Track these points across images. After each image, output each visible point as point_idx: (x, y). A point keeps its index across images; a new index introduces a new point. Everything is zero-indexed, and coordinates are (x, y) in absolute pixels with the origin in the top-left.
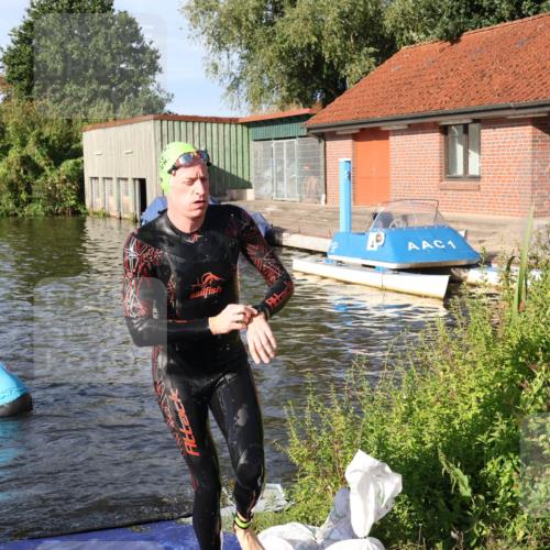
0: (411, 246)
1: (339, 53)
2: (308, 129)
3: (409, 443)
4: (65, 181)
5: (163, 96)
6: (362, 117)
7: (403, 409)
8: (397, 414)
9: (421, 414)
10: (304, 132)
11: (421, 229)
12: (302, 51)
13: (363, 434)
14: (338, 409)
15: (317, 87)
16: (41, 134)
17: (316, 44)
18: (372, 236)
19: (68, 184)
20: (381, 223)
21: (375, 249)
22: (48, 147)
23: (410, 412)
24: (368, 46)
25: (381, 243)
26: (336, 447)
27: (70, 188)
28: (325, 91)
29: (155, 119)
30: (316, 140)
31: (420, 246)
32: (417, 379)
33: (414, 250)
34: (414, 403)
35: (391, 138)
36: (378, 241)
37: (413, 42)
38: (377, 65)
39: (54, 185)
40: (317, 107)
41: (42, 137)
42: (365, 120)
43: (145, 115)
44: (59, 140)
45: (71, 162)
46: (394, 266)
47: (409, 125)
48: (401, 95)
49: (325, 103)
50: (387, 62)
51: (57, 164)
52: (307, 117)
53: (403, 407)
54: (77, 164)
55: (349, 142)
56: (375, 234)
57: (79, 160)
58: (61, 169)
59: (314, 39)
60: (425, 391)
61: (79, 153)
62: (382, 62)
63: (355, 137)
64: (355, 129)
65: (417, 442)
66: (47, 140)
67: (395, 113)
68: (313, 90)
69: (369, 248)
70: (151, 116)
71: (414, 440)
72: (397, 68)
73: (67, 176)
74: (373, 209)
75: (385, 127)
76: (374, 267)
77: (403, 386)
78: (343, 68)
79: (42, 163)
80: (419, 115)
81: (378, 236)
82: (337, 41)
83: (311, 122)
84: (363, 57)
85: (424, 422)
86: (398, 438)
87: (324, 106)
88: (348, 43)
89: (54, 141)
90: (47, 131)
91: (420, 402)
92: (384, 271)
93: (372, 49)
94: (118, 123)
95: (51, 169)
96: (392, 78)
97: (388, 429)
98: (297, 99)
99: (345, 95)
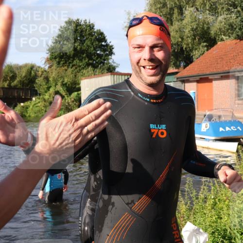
0: (221, 129)
1: (190, 46)
2: (177, 78)
3: (214, 218)
4: (73, 102)
5: (115, 65)
6: (200, 73)
7: (212, 203)
8: (209, 205)
9: (220, 205)
10: (175, 80)
11: (225, 122)
12: (175, 45)
13: (194, 214)
14: (183, 202)
15: (182, 60)
16: (63, 81)
17: (180, 42)
18: (204, 125)
19: (75, 103)
20: (207, 119)
21: (205, 130)
22: (66, 87)
23: (215, 204)
24: (204, 42)
25: (208, 128)
26: (182, 219)
27: (75, 104)
28: (185, 62)
29: (111, 75)
30: (181, 83)
31: (225, 129)
32: (218, 189)
33: (222, 131)
34: (217, 200)
35: (214, 82)
36: (206, 127)
37: (224, 40)
38: (207, 50)
39: (68, 103)
40: (181, 69)
41: (64, 83)
42: (202, 74)
43: (107, 73)
44: (71, 84)
45: (76, 93)
46: (213, 138)
47: (222, 76)
48: (217, 63)
49: (185, 67)
50: (212, 49)
51: (70, 94)
52: (177, 73)
53: (212, 201)
54: (78, 94)
55: (195, 84)
56: (205, 124)
57: (79, 92)
58: (72, 96)
59: (180, 40)
60: (222, 194)
61: (79, 89)
62: (210, 49)
63: (198, 82)
64: (198, 78)
65: (218, 218)
66: (66, 84)
67: (215, 71)
68: (180, 62)
69: (202, 130)
70: (110, 73)
71: (217, 217)
72: (216, 52)
73: (74, 99)
74: (204, 113)
75: (210, 77)
76: (204, 139)
77: (212, 192)
78: (192, 52)
79: (64, 94)
80: (226, 72)
81: (206, 125)
82: (190, 41)
83: (178, 75)
84: (201, 47)
85: (222, 209)
86: (210, 215)
87: (184, 68)
88: (195, 41)
89: (69, 85)
90: (66, 80)
91: (219, 199)
92: (209, 140)
93: (205, 44)
94: (95, 76)
95: (67, 97)
96: (214, 56)
97: (205, 212)
98: (173, 66)
99: (193, 63)
